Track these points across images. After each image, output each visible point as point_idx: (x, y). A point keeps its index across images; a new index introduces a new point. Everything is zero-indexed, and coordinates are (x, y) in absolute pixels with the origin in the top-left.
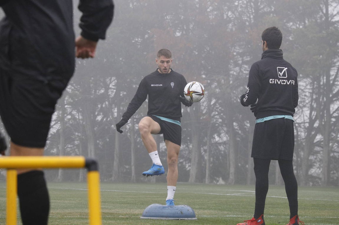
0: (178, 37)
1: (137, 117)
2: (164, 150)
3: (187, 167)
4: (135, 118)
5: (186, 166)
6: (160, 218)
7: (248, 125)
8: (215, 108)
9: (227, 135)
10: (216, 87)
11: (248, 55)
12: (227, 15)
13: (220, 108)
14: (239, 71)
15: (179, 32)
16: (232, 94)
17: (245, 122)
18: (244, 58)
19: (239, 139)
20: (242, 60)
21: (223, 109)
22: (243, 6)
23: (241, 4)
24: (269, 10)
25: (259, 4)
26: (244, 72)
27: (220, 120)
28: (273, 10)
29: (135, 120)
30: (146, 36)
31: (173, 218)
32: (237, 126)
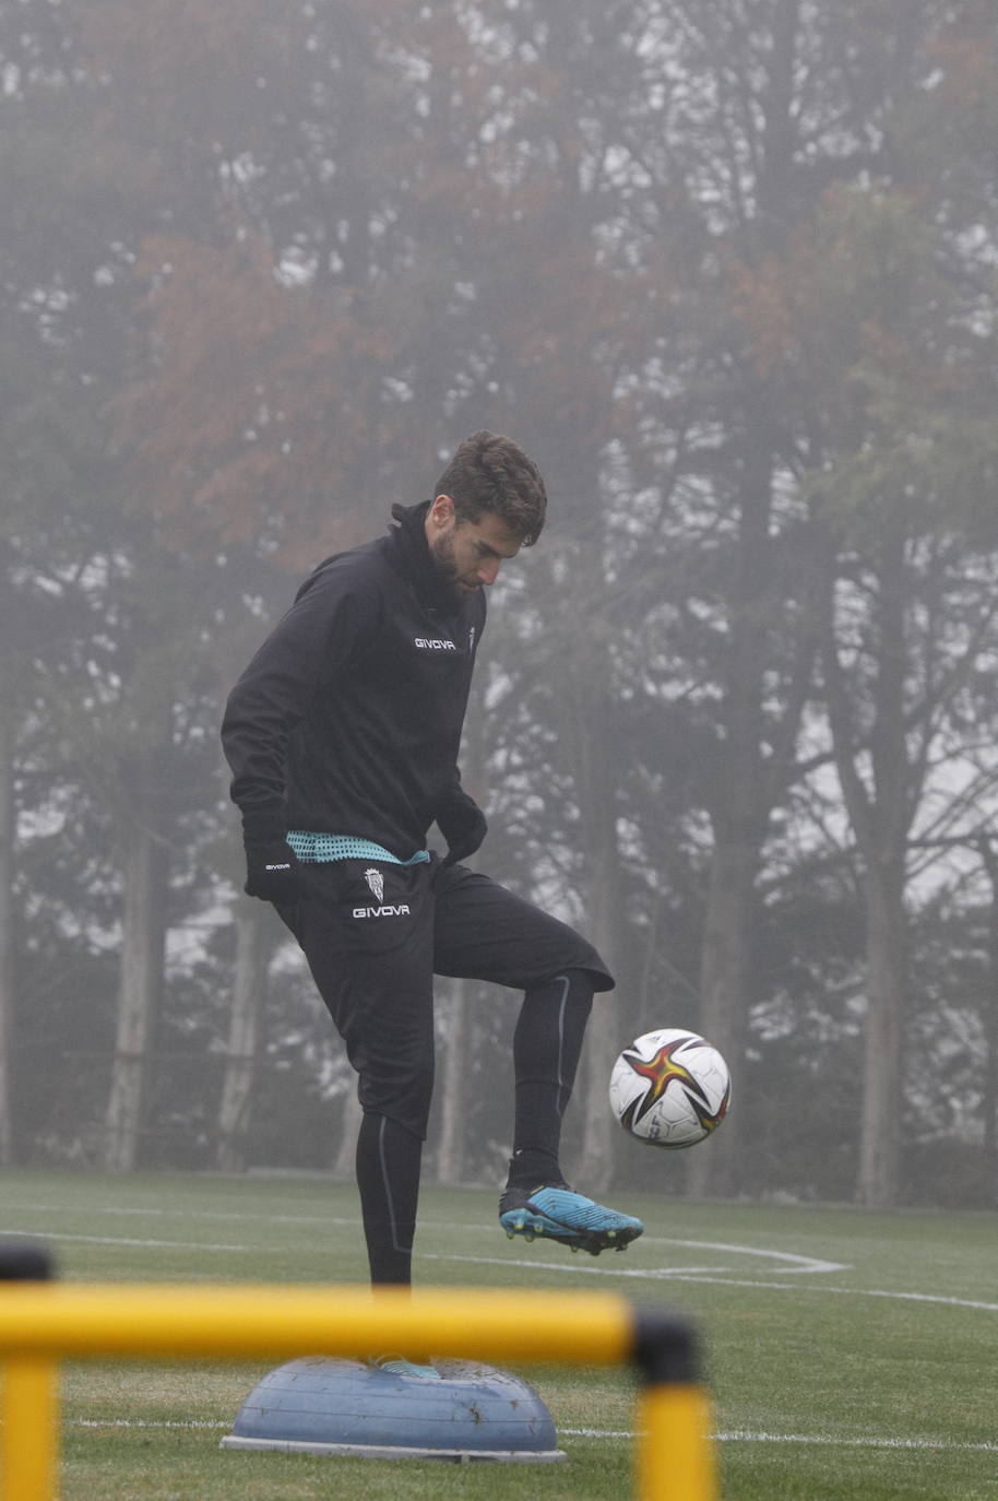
0: (298, 289)
1: (29, 766)
2: (188, 973)
3: (325, 1076)
4: (21, 775)
5: (320, 1070)
6: (345, 1446)
7: (706, 836)
8: (507, 729)
9: (572, 894)
10: (516, 603)
11: (714, 419)
12: (599, 167)
13: (536, 729)
14: (657, 512)
15: (302, 261)
16: (613, 649)
17: (687, 819)
18: (691, 434)
19: (642, 919)
20: (681, 445)
21: (551, 737)
22: (696, 116)
23: (684, 105)
24: (850, 145)
25: (795, 108)
26: (690, 519)
27: (536, 803)
28: (875, 146)
29: (19, 785)
30: (104, 276)
31: (425, 1451)
32: (633, 841)
